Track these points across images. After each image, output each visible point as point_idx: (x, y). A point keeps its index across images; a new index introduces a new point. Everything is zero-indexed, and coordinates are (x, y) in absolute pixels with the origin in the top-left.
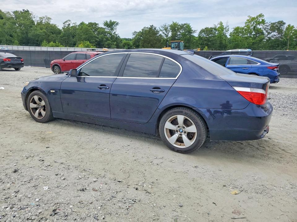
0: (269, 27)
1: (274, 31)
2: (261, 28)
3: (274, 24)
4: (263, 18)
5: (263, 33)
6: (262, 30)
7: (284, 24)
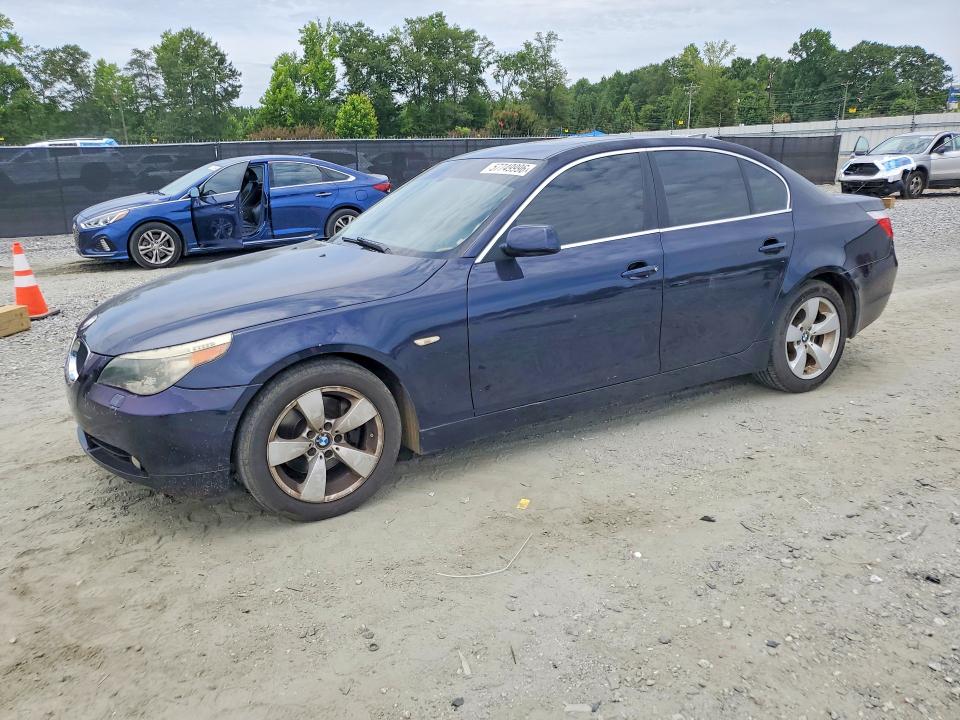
0: (40, 64)
1: (61, 77)
2: (13, 65)
3: (53, 53)
4: (12, 32)
5: (24, 84)
6: (20, 73)
7: (85, 55)
